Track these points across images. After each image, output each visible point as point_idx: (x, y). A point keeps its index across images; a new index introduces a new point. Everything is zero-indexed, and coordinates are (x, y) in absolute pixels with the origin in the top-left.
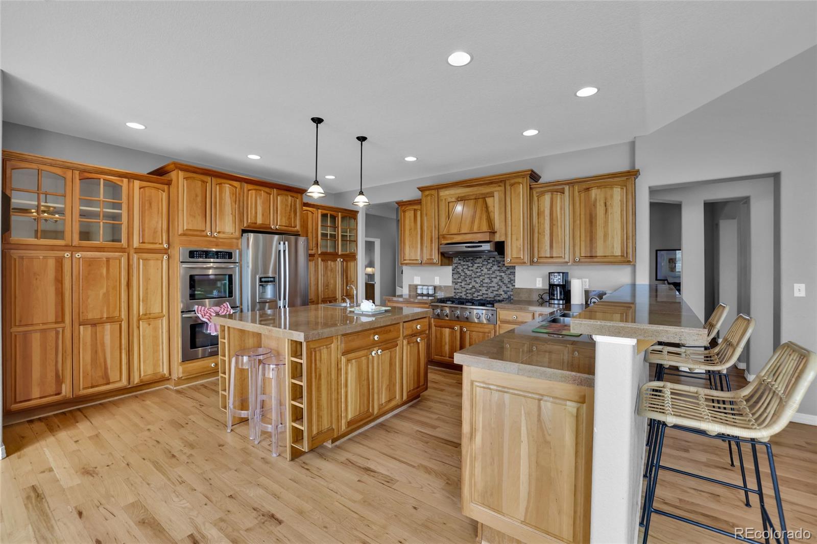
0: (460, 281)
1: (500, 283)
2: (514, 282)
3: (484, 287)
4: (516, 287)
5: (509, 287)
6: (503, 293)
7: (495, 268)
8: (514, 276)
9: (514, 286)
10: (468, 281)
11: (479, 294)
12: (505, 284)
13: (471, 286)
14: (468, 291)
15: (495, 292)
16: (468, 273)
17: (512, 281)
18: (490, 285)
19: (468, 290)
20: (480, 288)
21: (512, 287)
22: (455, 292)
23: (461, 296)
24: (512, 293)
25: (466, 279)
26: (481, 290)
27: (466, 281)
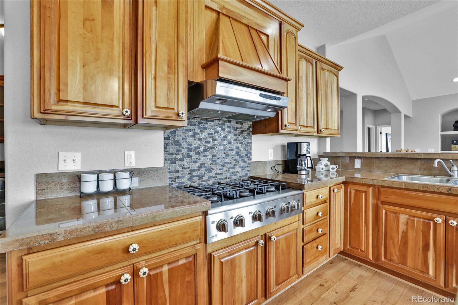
0: (179, 157)
1: (237, 157)
2: (251, 155)
3: (218, 163)
4: (252, 161)
5: (246, 162)
6: (239, 170)
7: (231, 137)
8: (251, 148)
9: (251, 159)
10: (195, 157)
11: (211, 175)
12: (242, 157)
13: (198, 165)
14: (194, 173)
15: (232, 170)
16: (195, 143)
17: (248, 154)
18: (227, 161)
19: (194, 171)
20: (212, 167)
21: (249, 161)
22: (170, 178)
23: (184, 183)
24: (248, 169)
25: (191, 153)
26: (213, 169)
27: (191, 156)
